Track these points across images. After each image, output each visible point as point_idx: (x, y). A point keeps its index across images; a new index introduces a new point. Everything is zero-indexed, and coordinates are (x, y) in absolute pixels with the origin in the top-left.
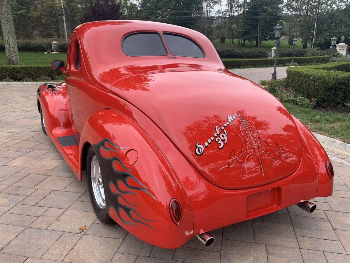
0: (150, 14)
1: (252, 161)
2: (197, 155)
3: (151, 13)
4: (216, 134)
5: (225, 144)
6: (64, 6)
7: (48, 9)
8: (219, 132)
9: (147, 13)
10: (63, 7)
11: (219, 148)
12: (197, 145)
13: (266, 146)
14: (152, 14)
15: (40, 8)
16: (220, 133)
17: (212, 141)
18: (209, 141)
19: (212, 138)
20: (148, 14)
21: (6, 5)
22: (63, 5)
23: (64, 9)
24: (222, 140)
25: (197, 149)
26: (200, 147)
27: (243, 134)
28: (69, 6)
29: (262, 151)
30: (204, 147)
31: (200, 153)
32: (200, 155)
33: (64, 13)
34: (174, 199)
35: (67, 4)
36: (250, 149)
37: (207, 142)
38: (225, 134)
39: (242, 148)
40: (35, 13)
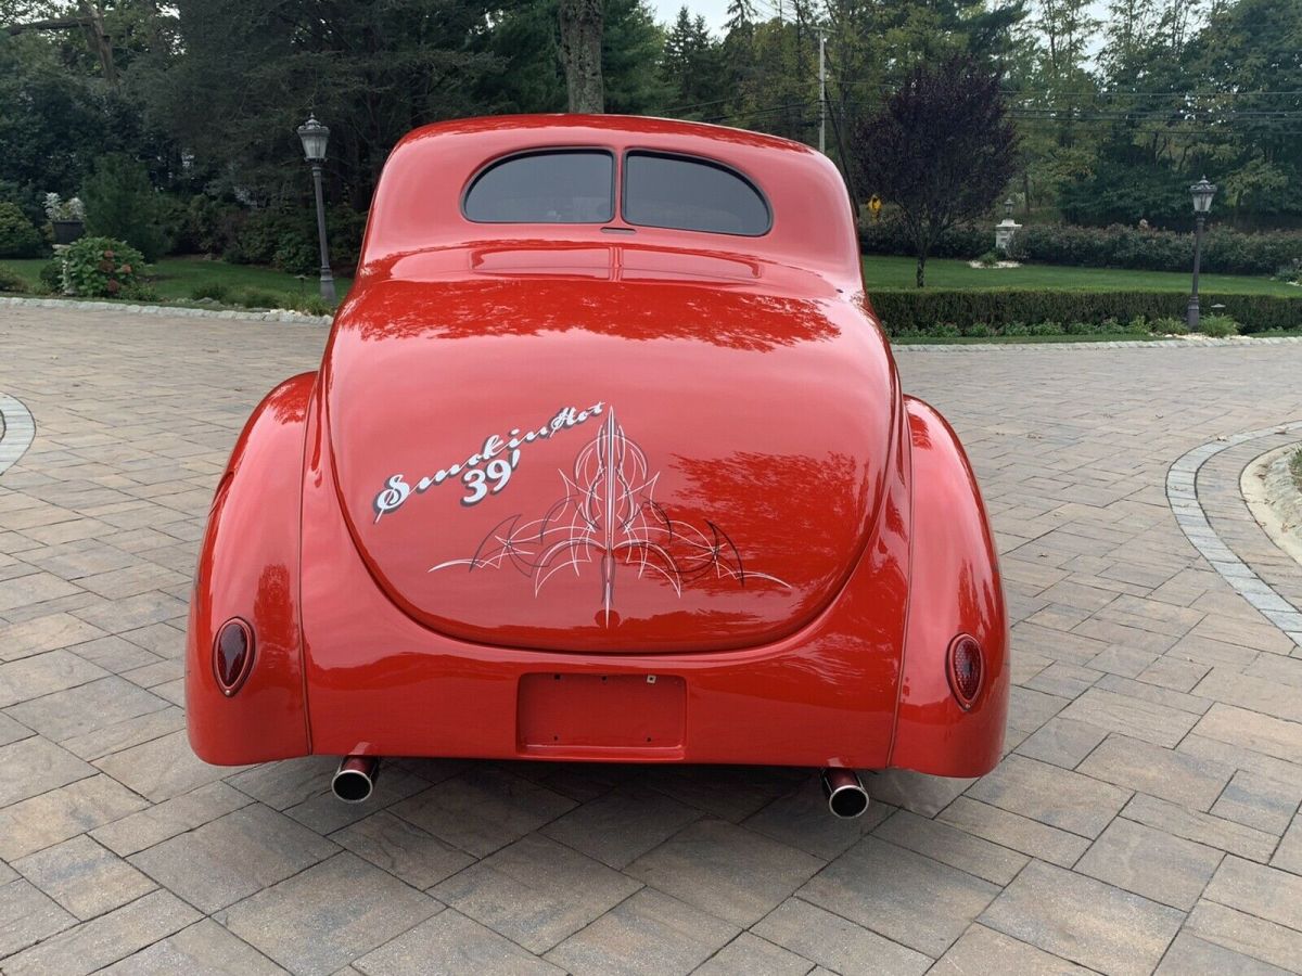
0: (1143, 110)
1: (574, 561)
2: (378, 510)
3: (1152, 106)
4: (480, 457)
5: (491, 493)
6: (826, 94)
7: (779, 106)
8: (493, 454)
9: (1134, 107)
10: (822, 97)
11: (462, 500)
12: (392, 483)
13: (661, 526)
14: (1154, 108)
15: (752, 105)
16: (492, 458)
17: (449, 476)
18: (440, 476)
19: (455, 469)
20: (1137, 109)
21: (590, 97)
22: (823, 91)
23: (828, 102)
24: (488, 480)
25: (386, 493)
26: (396, 490)
27: (582, 471)
28: (846, 94)
29: (633, 538)
30: (411, 489)
31: (388, 507)
32: (386, 512)
33: (823, 116)
34: (236, 620)
35: (840, 85)
36: (582, 521)
37: (432, 476)
38: (511, 464)
39: (552, 513)
40: (736, 119)
